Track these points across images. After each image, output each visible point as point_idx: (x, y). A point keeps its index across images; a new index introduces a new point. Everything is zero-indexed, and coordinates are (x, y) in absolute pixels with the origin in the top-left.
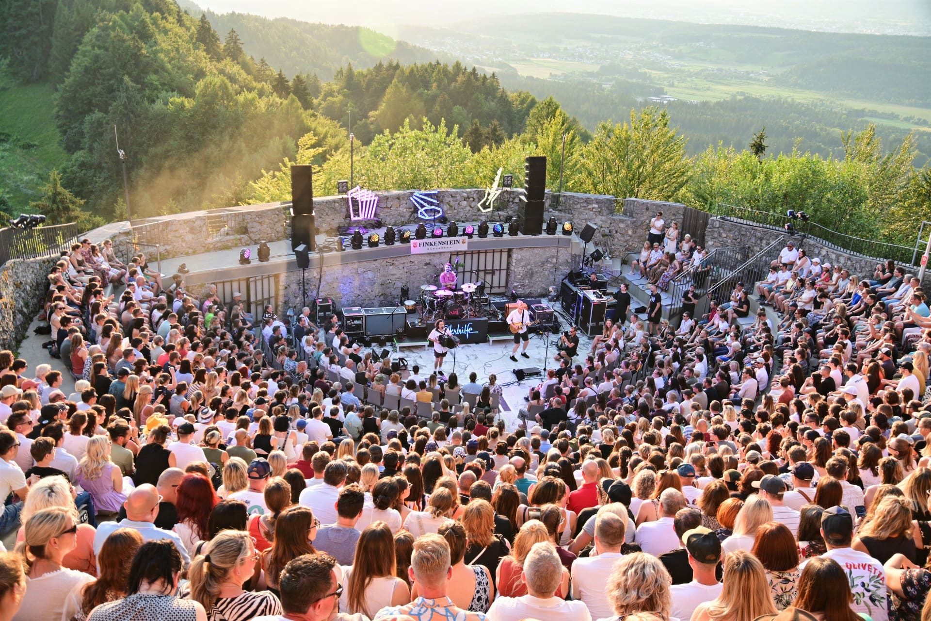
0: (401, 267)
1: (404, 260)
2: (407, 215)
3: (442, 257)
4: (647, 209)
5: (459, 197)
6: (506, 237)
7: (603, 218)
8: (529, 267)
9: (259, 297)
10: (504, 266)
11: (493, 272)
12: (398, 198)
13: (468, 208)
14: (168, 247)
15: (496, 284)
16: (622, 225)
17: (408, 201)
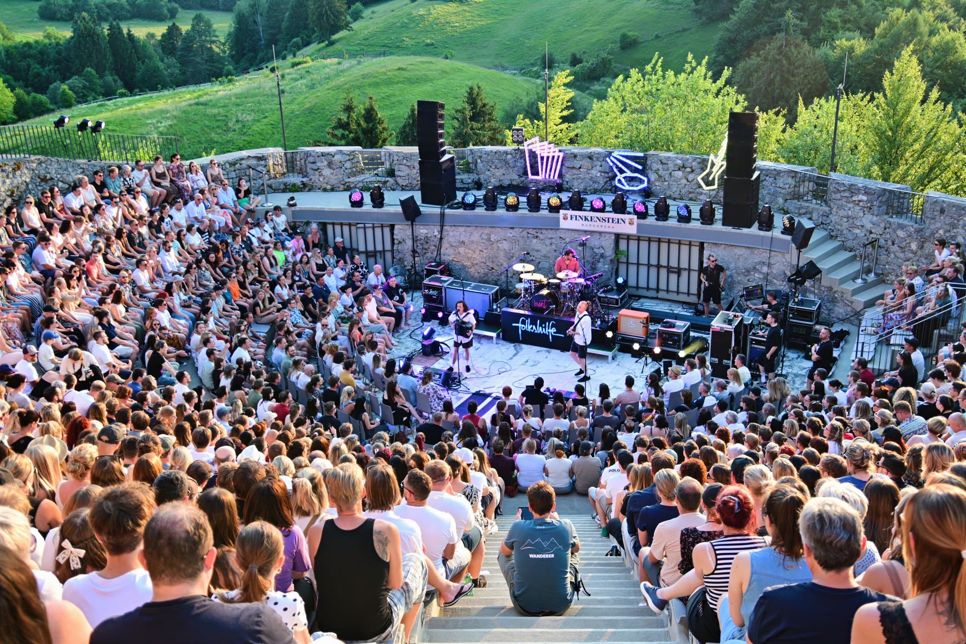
0: (548, 242)
1: (550, 234)
2: (602, 182)
3: (603, 238)
4: (942, 211)
5: (671, 165)
6: (695, 225)
7: (875, 219)
9: (371, 248)
11: (679, 271)
12: (590, 157)
13: (684, 181)
14: (305, 180)
15: (683, 288)
16: (901, 233)
17: (604, 163)
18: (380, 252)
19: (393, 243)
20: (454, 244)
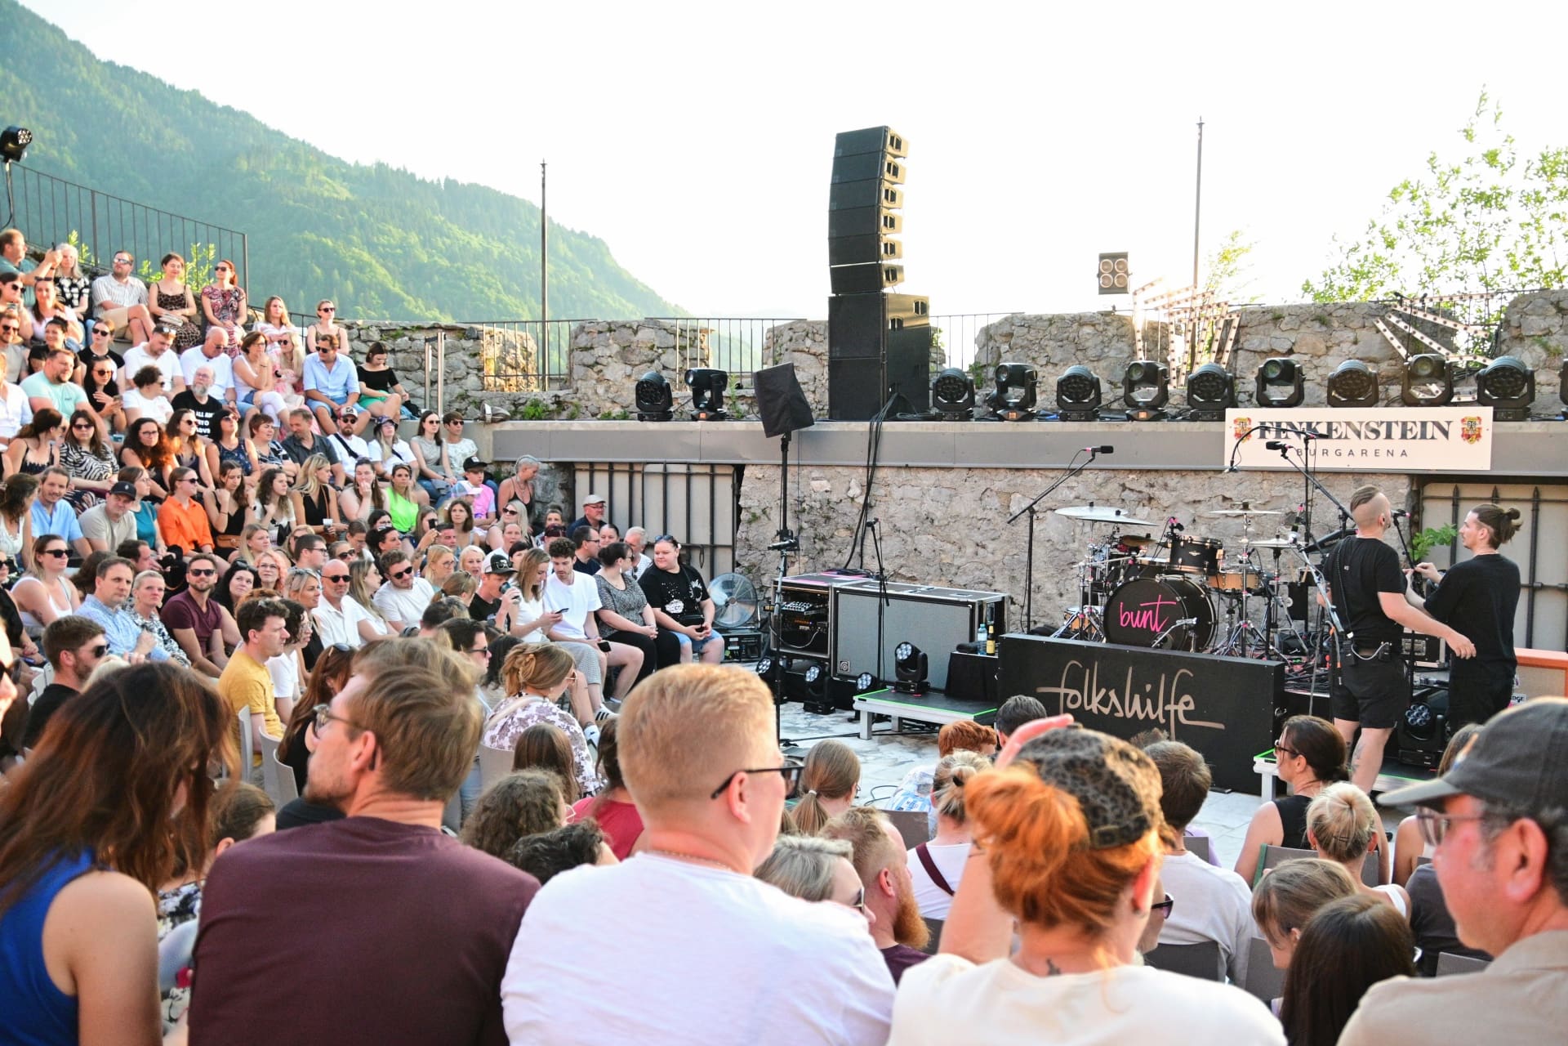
1: (1193, 489)
12: (1322, 318)
14: (564, 392)
17: (1363, 334)
18: (702, 548)
19: (737, 522)
20: (903, 525)
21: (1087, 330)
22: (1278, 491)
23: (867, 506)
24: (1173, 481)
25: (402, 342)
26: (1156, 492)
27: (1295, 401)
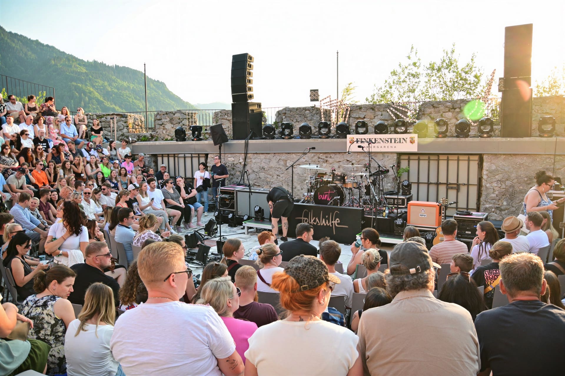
0: (336, 165)
1: (338, 157)
6: (474, 138)
8: (508, 183)
10: (474, 180)
11: (458, 187)
12: (373, 108)
13: (454, 121)
17: (384, 113)
20: (256, 170)
21: (307, 112)
22: (362, 158)
23: (245, 165)
24: (332, 155)
25: (103, 119)
26: (328, 159)
27: (365, 133)
